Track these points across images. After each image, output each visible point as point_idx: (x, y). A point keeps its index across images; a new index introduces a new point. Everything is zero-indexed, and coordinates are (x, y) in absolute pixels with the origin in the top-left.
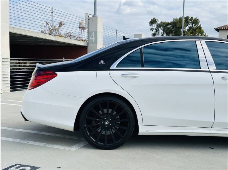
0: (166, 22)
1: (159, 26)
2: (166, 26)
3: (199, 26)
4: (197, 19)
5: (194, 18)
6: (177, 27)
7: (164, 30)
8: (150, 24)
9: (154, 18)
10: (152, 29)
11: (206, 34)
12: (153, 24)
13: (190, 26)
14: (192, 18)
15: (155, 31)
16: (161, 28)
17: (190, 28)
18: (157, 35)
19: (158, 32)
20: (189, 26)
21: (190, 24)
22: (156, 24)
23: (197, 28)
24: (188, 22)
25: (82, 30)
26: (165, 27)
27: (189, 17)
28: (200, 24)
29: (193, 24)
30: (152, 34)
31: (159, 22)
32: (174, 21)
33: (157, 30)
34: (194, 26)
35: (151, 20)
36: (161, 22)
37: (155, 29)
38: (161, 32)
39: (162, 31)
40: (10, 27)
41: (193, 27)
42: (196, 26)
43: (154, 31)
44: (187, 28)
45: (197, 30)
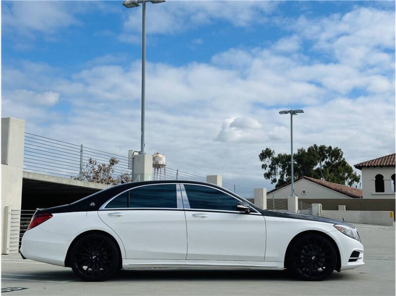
0: (287, 155)
1: (276, 161)
2: (286, 161)
3: (343, 160)
4: (339, 150)
5: (333, 148)
6: (304, 162)
7: (283, 167)
8: (260, 158)
9: (267, 149)
10: (264, 166)
11: (355, 173)
12: (266, 158)
13: (328, 160)
14: (330, 147)
15: (270, 169)
16: (279, 164)
17: (327, 163)
18: (273, 176)
19: (275, 170)
20: (325, 160)
21: (327, 158)
22: (271, 158)
23: (340, 163)
24: (323, 154)
25: (156, 169)
26: (285, 163)
27: (326, 146)
28: (343, 157)
29: (332, 157)
30: (265, 174)
31: (276, 156)
32: (299, 152)
33: (272, 168)
34: (334, 160)
35: (262, 152)
36: (279, 155)
37: (270, 166)
38: (279, 172)
39: (281, 170)
40: (24, 172)
41: (332, 162)
42: (337, 161)
43: (268, 169)
44: (323, 163)
45: (340, 168)
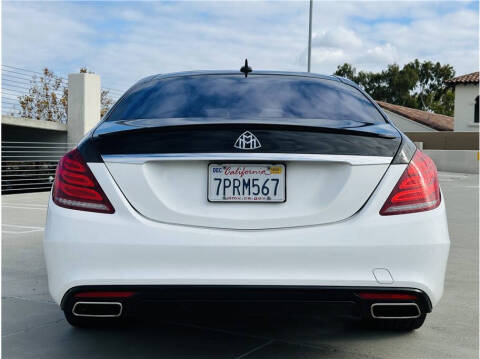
0: (372, 74)
4: (450, 68)
5: (442, 66)
14: (438, 64)
17: (432, 86)
21: (432, 80)
24: (428, 73)
27: (433, 62)
29: (440, 77)
31: (356, 74)
32: (390, 70)
35: (337, 70)
36: (360, 74)
41: (439, 84)
44: (427, 86)
